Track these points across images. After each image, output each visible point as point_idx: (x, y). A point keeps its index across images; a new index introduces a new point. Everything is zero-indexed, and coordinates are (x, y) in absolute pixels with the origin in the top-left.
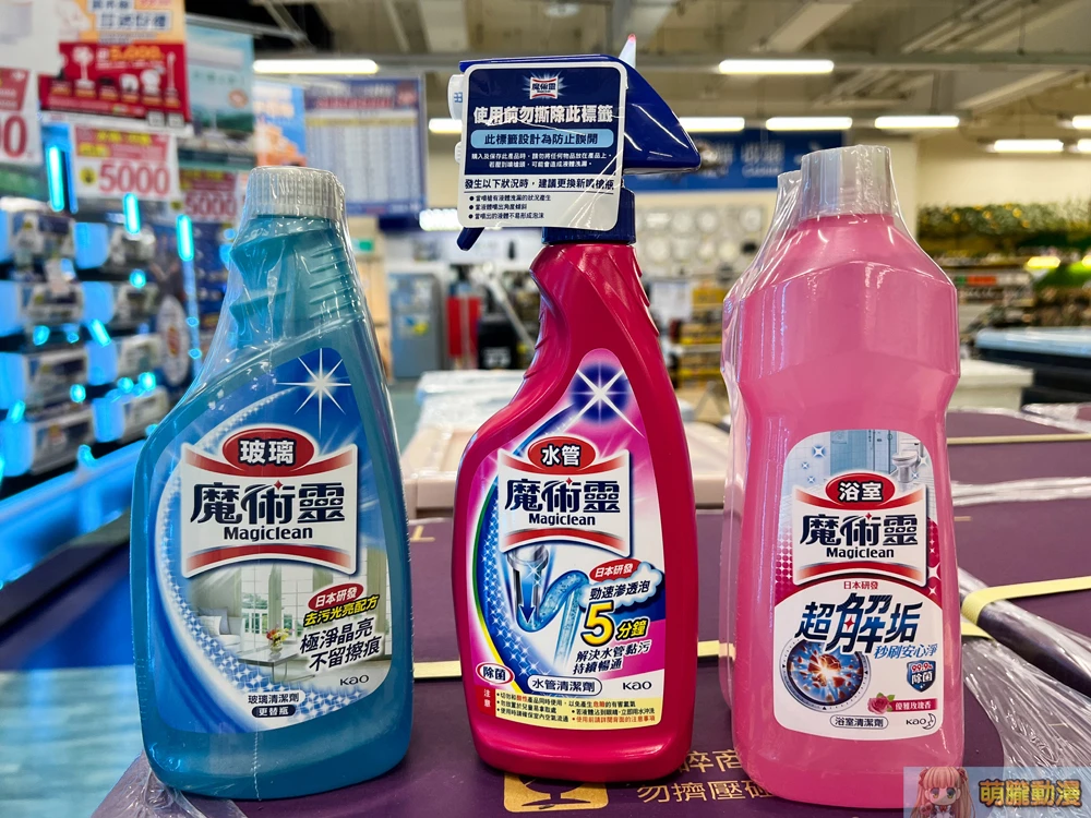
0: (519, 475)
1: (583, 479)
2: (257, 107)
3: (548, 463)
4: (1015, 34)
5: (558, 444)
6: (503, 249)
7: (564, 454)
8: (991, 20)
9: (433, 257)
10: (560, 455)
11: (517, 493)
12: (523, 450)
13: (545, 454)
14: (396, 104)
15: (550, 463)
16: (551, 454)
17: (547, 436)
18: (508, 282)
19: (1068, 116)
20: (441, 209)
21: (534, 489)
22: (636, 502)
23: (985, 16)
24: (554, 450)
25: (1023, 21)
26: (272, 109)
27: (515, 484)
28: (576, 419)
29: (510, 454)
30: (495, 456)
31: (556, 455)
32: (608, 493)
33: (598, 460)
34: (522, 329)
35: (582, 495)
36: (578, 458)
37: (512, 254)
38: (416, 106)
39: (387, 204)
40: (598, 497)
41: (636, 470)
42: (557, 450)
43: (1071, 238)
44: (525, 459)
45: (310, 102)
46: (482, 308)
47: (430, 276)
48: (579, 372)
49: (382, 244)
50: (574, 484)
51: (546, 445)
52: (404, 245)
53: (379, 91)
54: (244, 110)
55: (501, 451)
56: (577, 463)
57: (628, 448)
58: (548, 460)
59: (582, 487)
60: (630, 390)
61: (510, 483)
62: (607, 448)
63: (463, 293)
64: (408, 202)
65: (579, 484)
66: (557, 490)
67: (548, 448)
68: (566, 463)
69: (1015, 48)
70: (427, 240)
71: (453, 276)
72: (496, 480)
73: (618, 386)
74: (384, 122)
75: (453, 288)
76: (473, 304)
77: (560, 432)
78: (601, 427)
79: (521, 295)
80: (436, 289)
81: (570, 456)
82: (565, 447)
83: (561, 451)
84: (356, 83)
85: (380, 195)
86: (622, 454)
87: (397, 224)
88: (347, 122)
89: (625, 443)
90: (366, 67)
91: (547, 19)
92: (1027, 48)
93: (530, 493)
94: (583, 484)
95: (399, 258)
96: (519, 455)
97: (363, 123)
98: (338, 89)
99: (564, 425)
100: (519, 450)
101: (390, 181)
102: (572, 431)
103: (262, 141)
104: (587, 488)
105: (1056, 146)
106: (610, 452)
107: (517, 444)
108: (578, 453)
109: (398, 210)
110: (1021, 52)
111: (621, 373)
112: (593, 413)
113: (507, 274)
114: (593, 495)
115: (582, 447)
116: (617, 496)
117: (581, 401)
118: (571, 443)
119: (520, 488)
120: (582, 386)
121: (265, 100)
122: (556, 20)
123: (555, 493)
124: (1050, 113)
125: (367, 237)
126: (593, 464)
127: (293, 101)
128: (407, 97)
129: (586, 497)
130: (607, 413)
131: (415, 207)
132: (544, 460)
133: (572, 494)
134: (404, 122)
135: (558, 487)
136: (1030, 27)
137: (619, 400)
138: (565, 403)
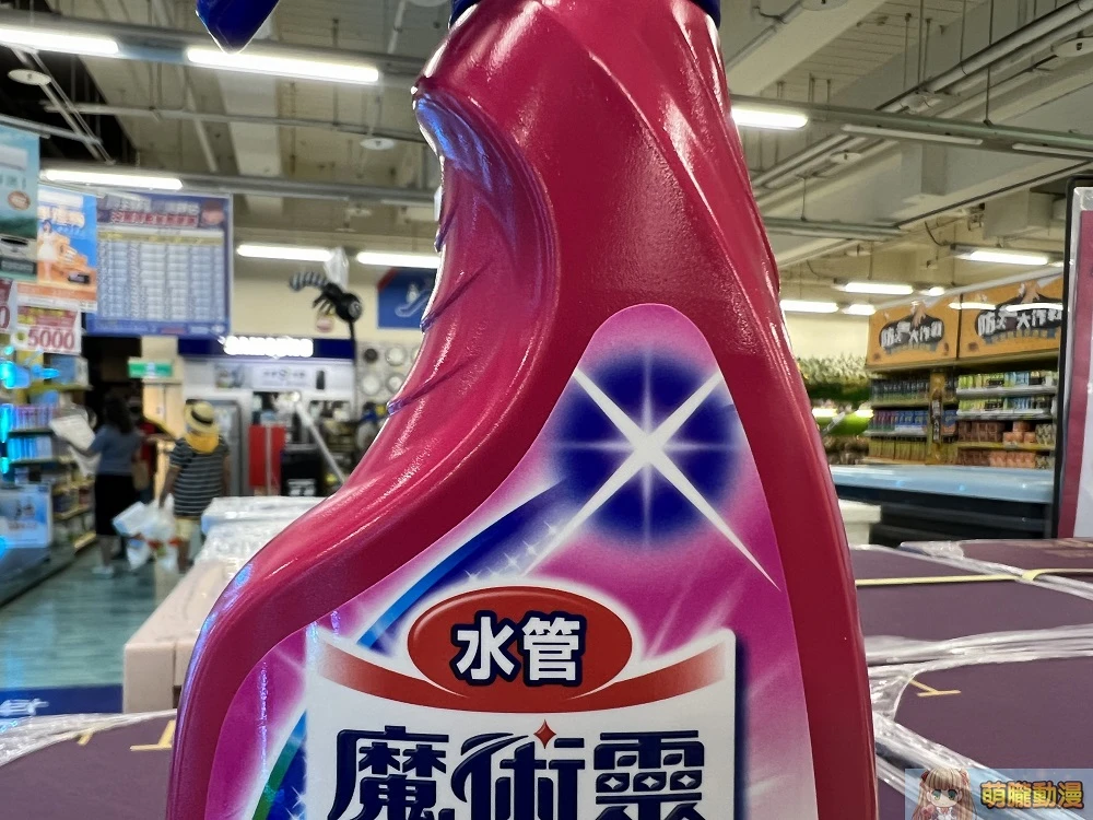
0: (376, 713)
1: (590, 726)
2: (43, 213)
3: (477, 674)
4: (798, 203)
5: (512, 611)
6: (312, 378)
7: (528, 642)
8: (776, 189)
9: (236, 385)
10: (514, 649)
11: (368, 772)
12: (392, 629)
13: (466, 644)
14: (202, 224)
15: (482, 673)
16: (487, 643)
17: (473, 583)
18: (317, 410)
19: (844, 281)
20: (248, 337)
21: (426, 758)
22: (755, 791)
23: (772, 184)
24: (496, 631)
25: (805, 191)
26: (59, 216)
27: (362, 743)
28: (568, 529)
29: (350, 644)
30: (298, 648)
31: (504, 648)
32: (670, 770)
33: (640, 664)
34: (331, 458)
35: (587, 779)
36: (576, 656)
37: (321, 384)
38: (223, 226)
39: (187, 325)
40: (639, 785)
41: (754, 692)
42: (507, 632)
43: (845, 391)
44: (399, 661)
45: (105, 214)
46: (288, 437)
47: (233, 403)
48: (582, 379)
49: (181, 368)
50: (561, 743)
51: (471, 614)
52: (206, 369)
53: (183, 207)
54: (27, 213)
55: (315, 635)
56: (570, 675)
57: (733, 623)
58: (476, 663)
59: (586, 754)
60: (740, 439)
61: (346, 740)
62: (667, 624)
63: (267, 422)
64: (210, 325)
65: (579, 743)
66: (505, 765)
67: (477, 627)
68: (535, 675)
69: (798, 215)
70: (230, 366)
71: (257, 403)
72: (301, 728)
73: (705, 425)
74: (185, 240)
75: (256, 417)
76: (278, 432)
77: (515, 572)
78: (648, 555)
79: (329, 424)
80: (238, 417)
81: (549, 651)
82: (535, 624)
83: (518, 637)
84: (157, 197)
85: (179, 315)
86: (716, 642)
87: (198, 347)
88: (147, 238)
89: (722, 609)
90: (171, 183)
91: (363, 150)
92: (809, 216)
93: (412, 775)
94: (593, 742)
95: (200, 383)
96: (377, 646)
97: (162, 239)
98: (137, 203)
99: (531, 549)
100: (380, 632)
101: (191, 300)
102: (556, 568)
103: (45, 249)
104: (603, 757)
105: (832, 307)
106: (677, 638)
107: (372, 613)
108: (574, 642)
109: (199, 331)
110: (803, 219)
111: (713, 384)
112: (624, 511)
113: (315, 403)
114: (624, 778)
115: (588, 619)
116: (697, 777)
117: (586, 470)
118: (551, 607)
119: (379, 757)
120: (590, 423)
121: (52, 206)
122: (373, 153)
123: (497, 773)
124: (826, 277)
125: (165, 362)
126: (624, 675)
127: (84, 210)
128: (213, 216)
129: (601, 785)
130: (669, 509)
131: (218, 329)
132: (463, 665)
133: (553, 775)
134: (207, 241)
135: (508, 753)
136: (812, 197)
137: (706, 470)
138: (535, 480)
